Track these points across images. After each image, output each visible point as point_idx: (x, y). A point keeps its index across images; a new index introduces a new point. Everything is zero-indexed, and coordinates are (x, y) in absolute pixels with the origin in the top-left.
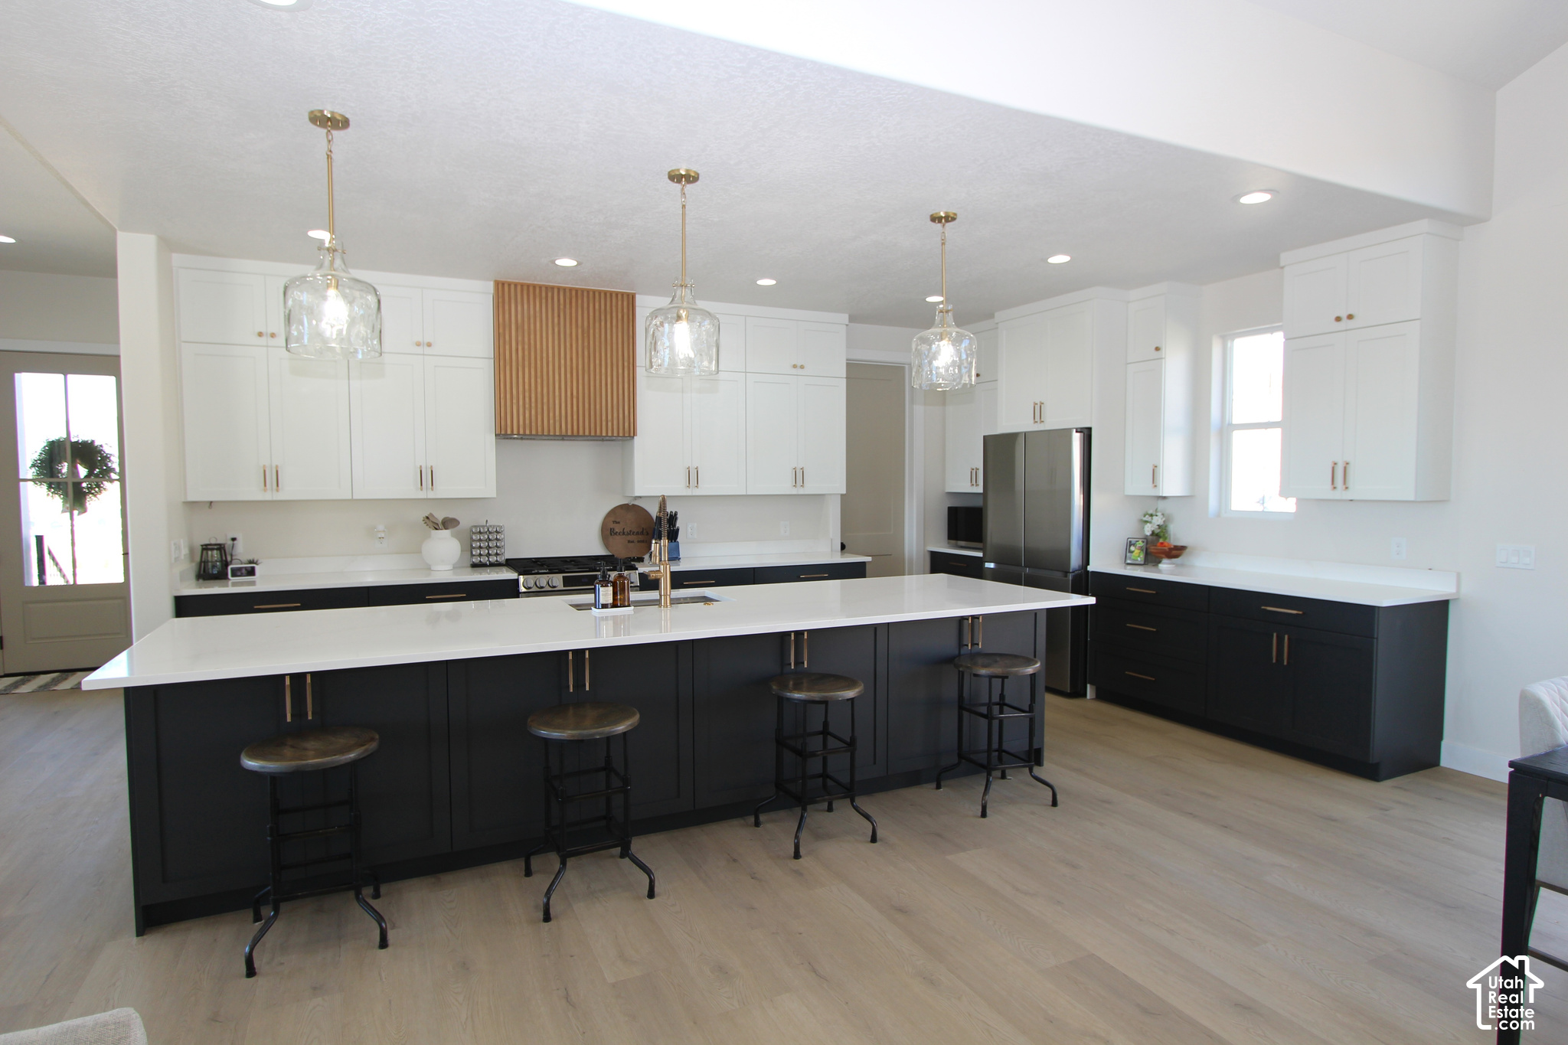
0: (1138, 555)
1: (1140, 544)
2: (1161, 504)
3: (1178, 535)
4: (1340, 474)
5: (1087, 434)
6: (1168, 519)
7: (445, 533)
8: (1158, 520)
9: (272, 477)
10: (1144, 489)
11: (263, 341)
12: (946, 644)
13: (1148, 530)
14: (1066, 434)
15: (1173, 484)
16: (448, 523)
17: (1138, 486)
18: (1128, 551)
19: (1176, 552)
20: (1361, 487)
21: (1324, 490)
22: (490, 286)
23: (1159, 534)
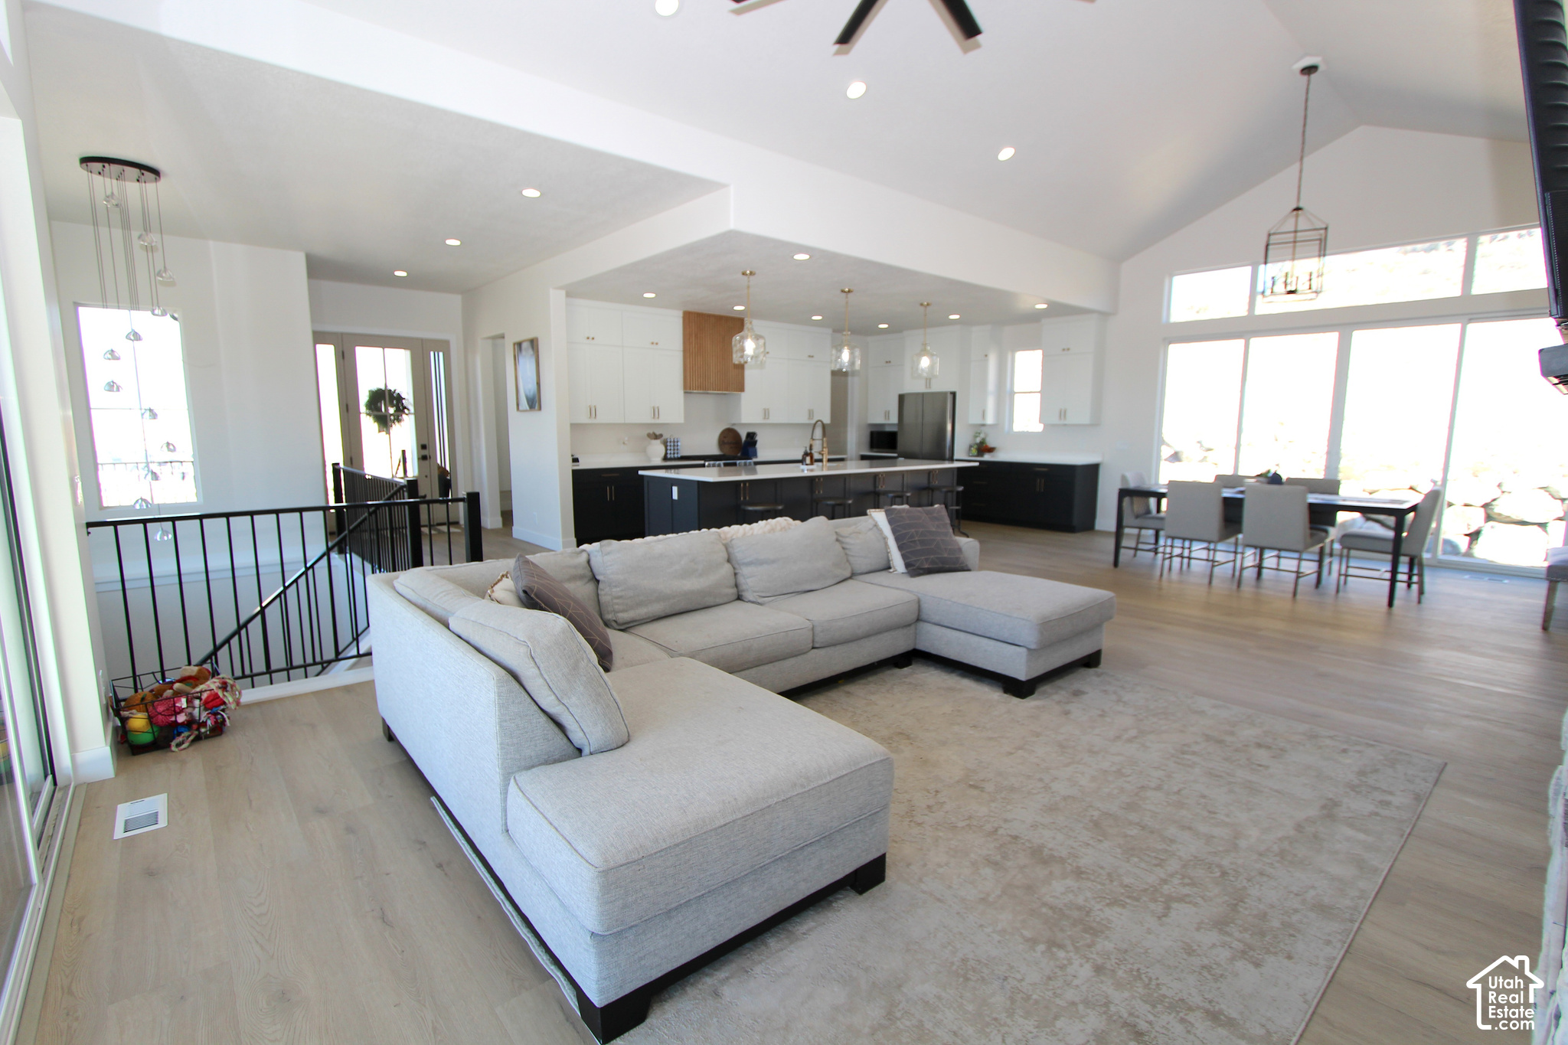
0: (974, 451)
1: (976, 446)
2: (983, 428)
3: (990, 443)
4: (1063, 414)
5: (954, 394)
6: (986, 435)
7: (658, 442)
8: (982, 436)
9: (593, 412)
10: (980, 421)
11: (588, 341)
12: (923, 482)
13: (978, 440)
14: (944, 394)
15: (990, 420)
16: (656, 437)
17: (974, 419)
18: (970, 450)
19: (991, 450)
20: (1071, 419)
21: (1055, 420)
22: (680, 314)
23: (982, 442)
